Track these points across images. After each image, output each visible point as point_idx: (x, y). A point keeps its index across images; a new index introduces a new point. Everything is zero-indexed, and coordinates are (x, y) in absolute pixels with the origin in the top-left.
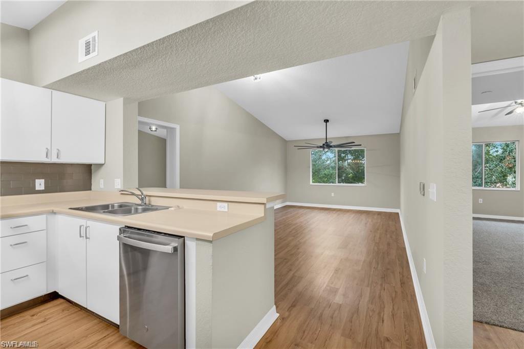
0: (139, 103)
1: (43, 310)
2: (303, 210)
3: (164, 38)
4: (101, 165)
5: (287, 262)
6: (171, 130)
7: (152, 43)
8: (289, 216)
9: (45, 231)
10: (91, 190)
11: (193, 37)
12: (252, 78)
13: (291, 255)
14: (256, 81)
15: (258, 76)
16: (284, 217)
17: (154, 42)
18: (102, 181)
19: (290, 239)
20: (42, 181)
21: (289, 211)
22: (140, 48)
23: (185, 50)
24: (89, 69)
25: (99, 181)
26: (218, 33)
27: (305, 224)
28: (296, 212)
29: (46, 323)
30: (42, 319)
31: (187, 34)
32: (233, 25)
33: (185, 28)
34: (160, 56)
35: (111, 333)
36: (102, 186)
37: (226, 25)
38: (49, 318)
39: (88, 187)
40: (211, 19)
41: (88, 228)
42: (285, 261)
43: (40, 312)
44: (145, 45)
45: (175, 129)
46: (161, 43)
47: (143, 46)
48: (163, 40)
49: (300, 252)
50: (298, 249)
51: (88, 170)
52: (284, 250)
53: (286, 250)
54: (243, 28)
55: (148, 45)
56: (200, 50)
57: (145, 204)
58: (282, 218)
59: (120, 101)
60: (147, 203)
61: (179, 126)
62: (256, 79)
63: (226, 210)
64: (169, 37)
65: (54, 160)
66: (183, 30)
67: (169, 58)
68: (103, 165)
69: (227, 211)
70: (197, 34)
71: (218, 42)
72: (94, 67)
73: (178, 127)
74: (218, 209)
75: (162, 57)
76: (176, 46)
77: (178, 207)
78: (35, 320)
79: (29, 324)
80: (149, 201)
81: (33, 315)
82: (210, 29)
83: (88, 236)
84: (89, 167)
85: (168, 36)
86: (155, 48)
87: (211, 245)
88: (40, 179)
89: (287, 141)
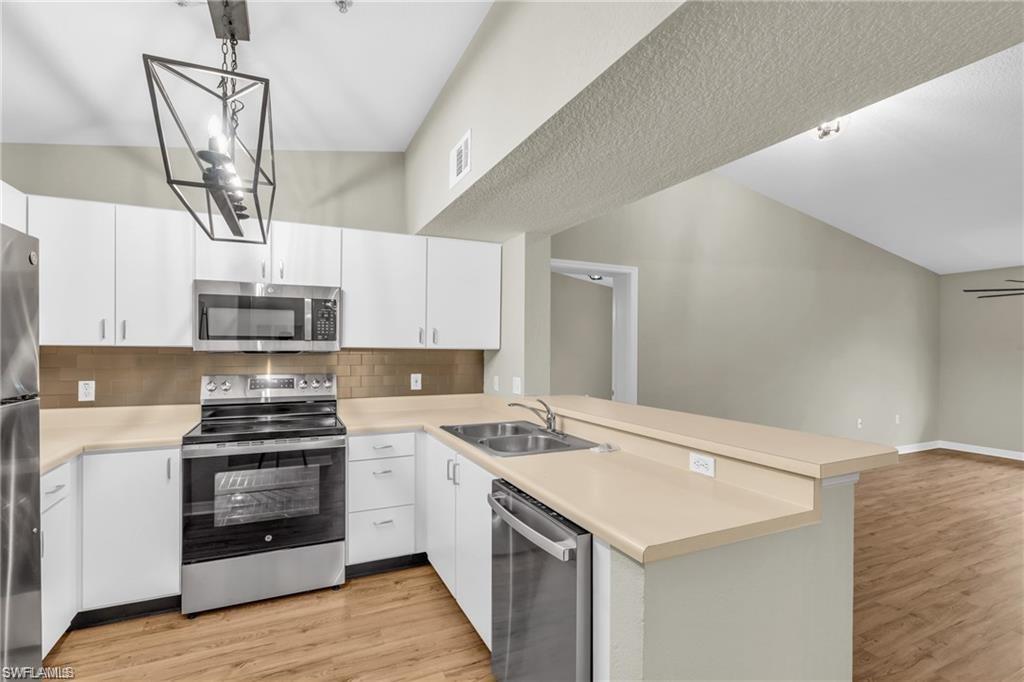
0: (553, 238)
1: (409, 578)
2: (1001, 469)
3: (561, 112)
4: (496, 352)
5: (918, 626)
6: (622, 279)
7: (542, 127)
8: (942, 482)
9: (413, 458)
10: (482, 392)
11: (617, 90)
12: (814, 133)
13: (939, 606)
14: (825, 138)
15: (832, 125)
16: (923, 484)
17: (545, 124)
18: (496, 378)
19: (940, 553)
20: (419, 376)
21: (943, 466)
22: (525, 142)
23: (609, 122)
24: (461, 197)
25: (493, 378)
26: (671, 64)
27: (1003, 517)
28: (973, 474)
29: (407, 602)
30: (404, 594)
31: (602, 90)
32: (704, 32)
33: (594, 78)
34: (564, 147)
35: (484, 660)
36: (496, 388)
37: (687, 36)
38: (413, 595)
39: (477, 387)
40: (647, 37)
41: (457, 467)
42: (913, 619)
43: (406, 579)
44: (532, 135)
45: (630, 274)
46: (558, 122)
47: (529, 138)
48: (559, 117)
49: (975, 607)
50: (966, 593)
51: (480, 358)
52: (912, 583)
53: (920, 587)
54: (736, 28)
55: (536, 133)
56: (638, 113)
57: (554, 431)
58: (915, 486)
59: (520, 239)
60: (558, 428)
61: (636, 269)
62: (826, 133)
63: (711, 473)
64: (569, 105)
65: (430, 345)
66: (592, 84)
67: (582, 147)
68: (498, 350)
69: (713, 475)
70: (624, 83)
71: (678, 84)
72: (467, 193)
73: (634, 272)
74: (693, 468)
75: (567, 148)
76: (589, 120)
77: (609, 447)
78: (400, 591)
79: (390, 596)
80: (562, 425)
81: (397, 583)
82: (651, 61)
83: (457, 481)
84: (481, 353)
85: (566, 106)
86: (551, 136)
87: (643, 571)
88: (416, 373)
89: (939, 276)
